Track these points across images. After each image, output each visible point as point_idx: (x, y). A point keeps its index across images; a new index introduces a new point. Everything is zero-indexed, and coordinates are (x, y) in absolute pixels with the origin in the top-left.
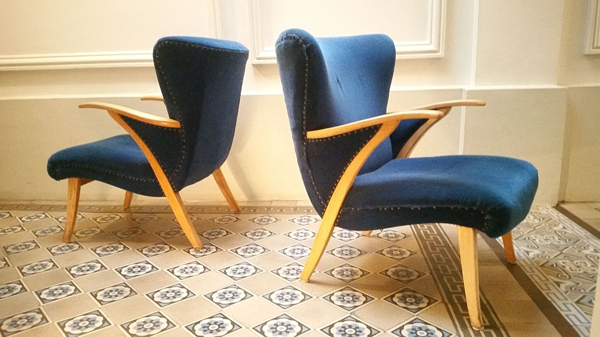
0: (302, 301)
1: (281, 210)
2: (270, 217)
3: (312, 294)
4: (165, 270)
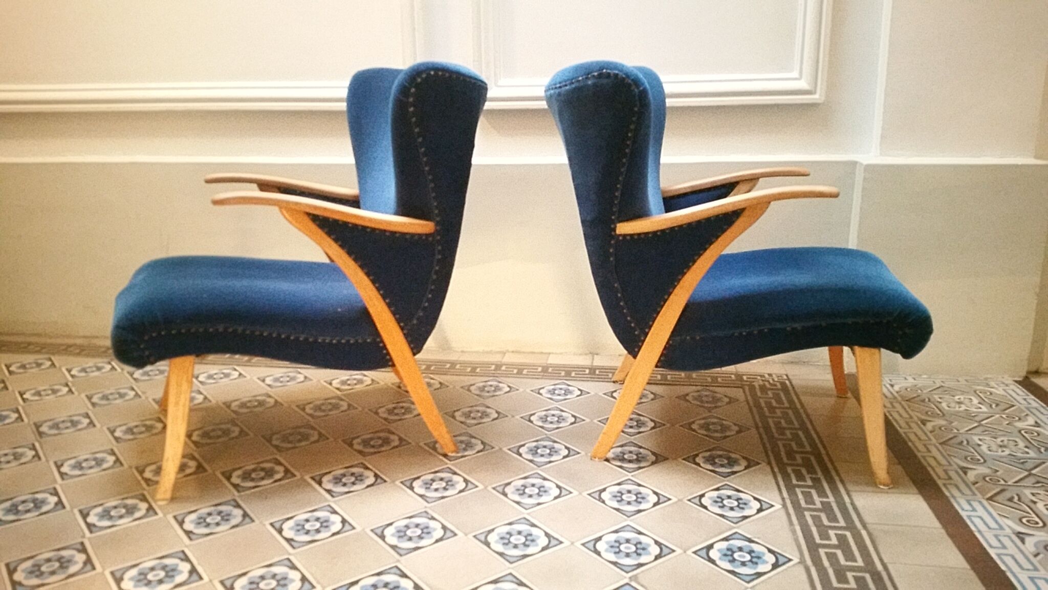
0: (543, 549)
1: (520, 371)
2: (500, 382)
3: (562, 536)
4: (307, 478)
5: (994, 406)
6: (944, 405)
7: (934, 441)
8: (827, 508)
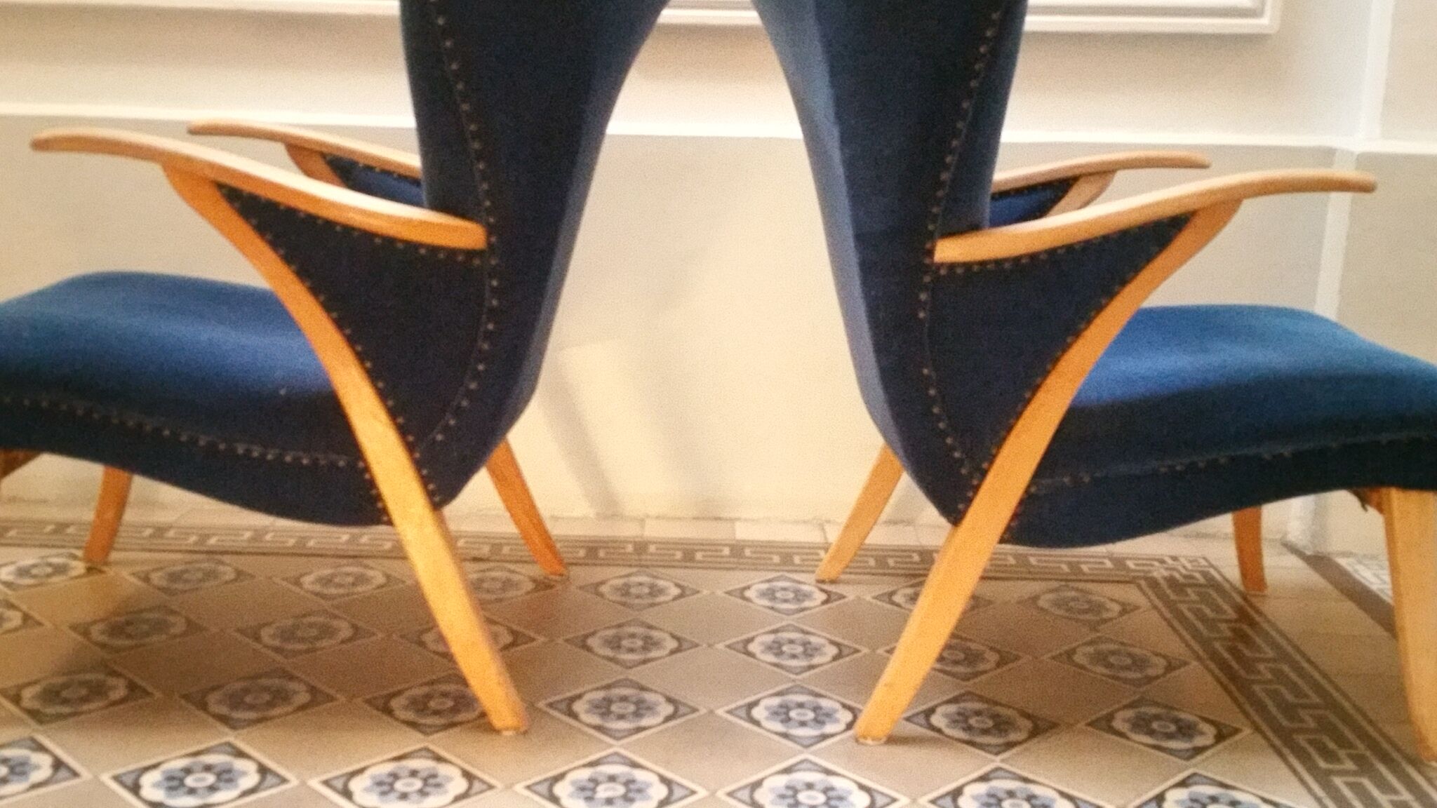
4: (315, 783)
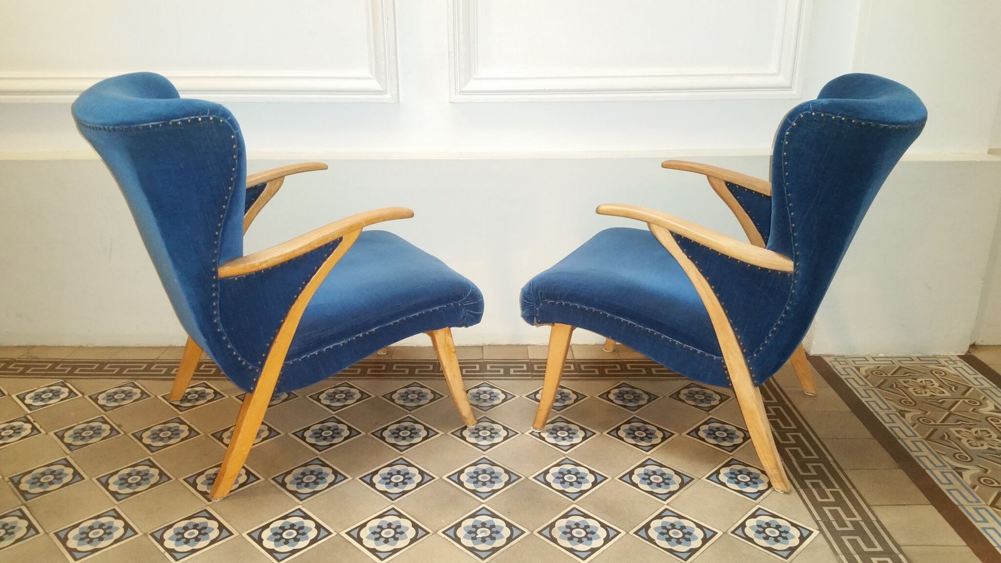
5: (953, 388)
6: (911, 390)
7: (919, 437)
8: (858, 530)
